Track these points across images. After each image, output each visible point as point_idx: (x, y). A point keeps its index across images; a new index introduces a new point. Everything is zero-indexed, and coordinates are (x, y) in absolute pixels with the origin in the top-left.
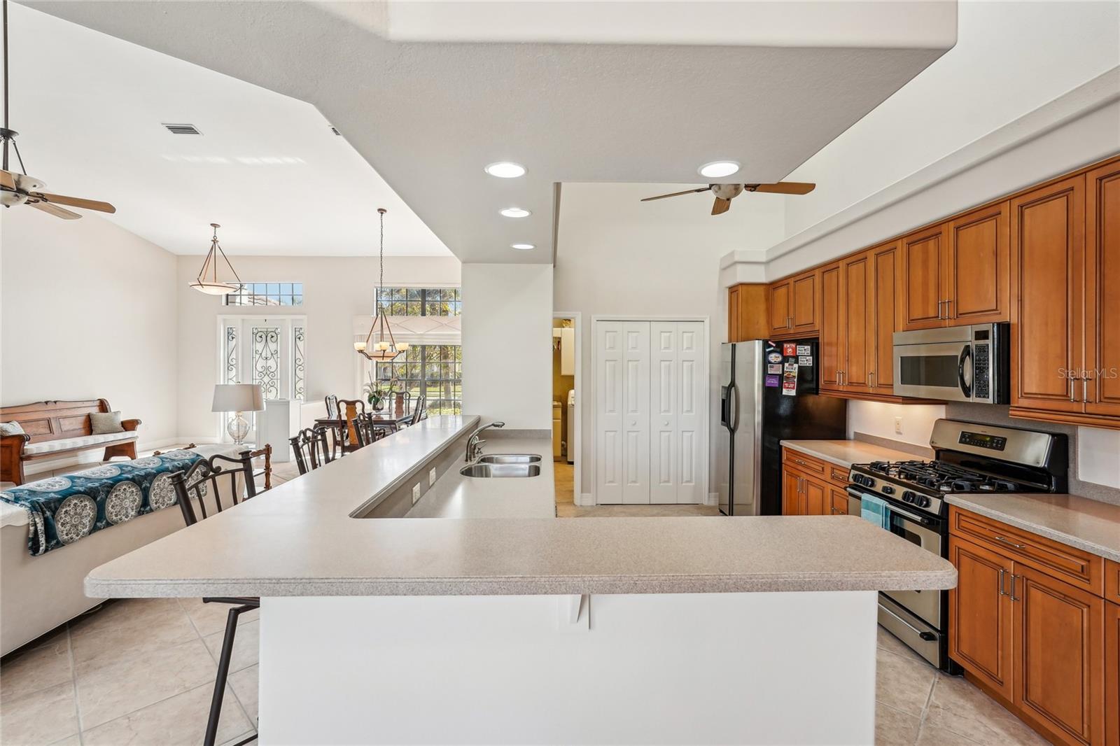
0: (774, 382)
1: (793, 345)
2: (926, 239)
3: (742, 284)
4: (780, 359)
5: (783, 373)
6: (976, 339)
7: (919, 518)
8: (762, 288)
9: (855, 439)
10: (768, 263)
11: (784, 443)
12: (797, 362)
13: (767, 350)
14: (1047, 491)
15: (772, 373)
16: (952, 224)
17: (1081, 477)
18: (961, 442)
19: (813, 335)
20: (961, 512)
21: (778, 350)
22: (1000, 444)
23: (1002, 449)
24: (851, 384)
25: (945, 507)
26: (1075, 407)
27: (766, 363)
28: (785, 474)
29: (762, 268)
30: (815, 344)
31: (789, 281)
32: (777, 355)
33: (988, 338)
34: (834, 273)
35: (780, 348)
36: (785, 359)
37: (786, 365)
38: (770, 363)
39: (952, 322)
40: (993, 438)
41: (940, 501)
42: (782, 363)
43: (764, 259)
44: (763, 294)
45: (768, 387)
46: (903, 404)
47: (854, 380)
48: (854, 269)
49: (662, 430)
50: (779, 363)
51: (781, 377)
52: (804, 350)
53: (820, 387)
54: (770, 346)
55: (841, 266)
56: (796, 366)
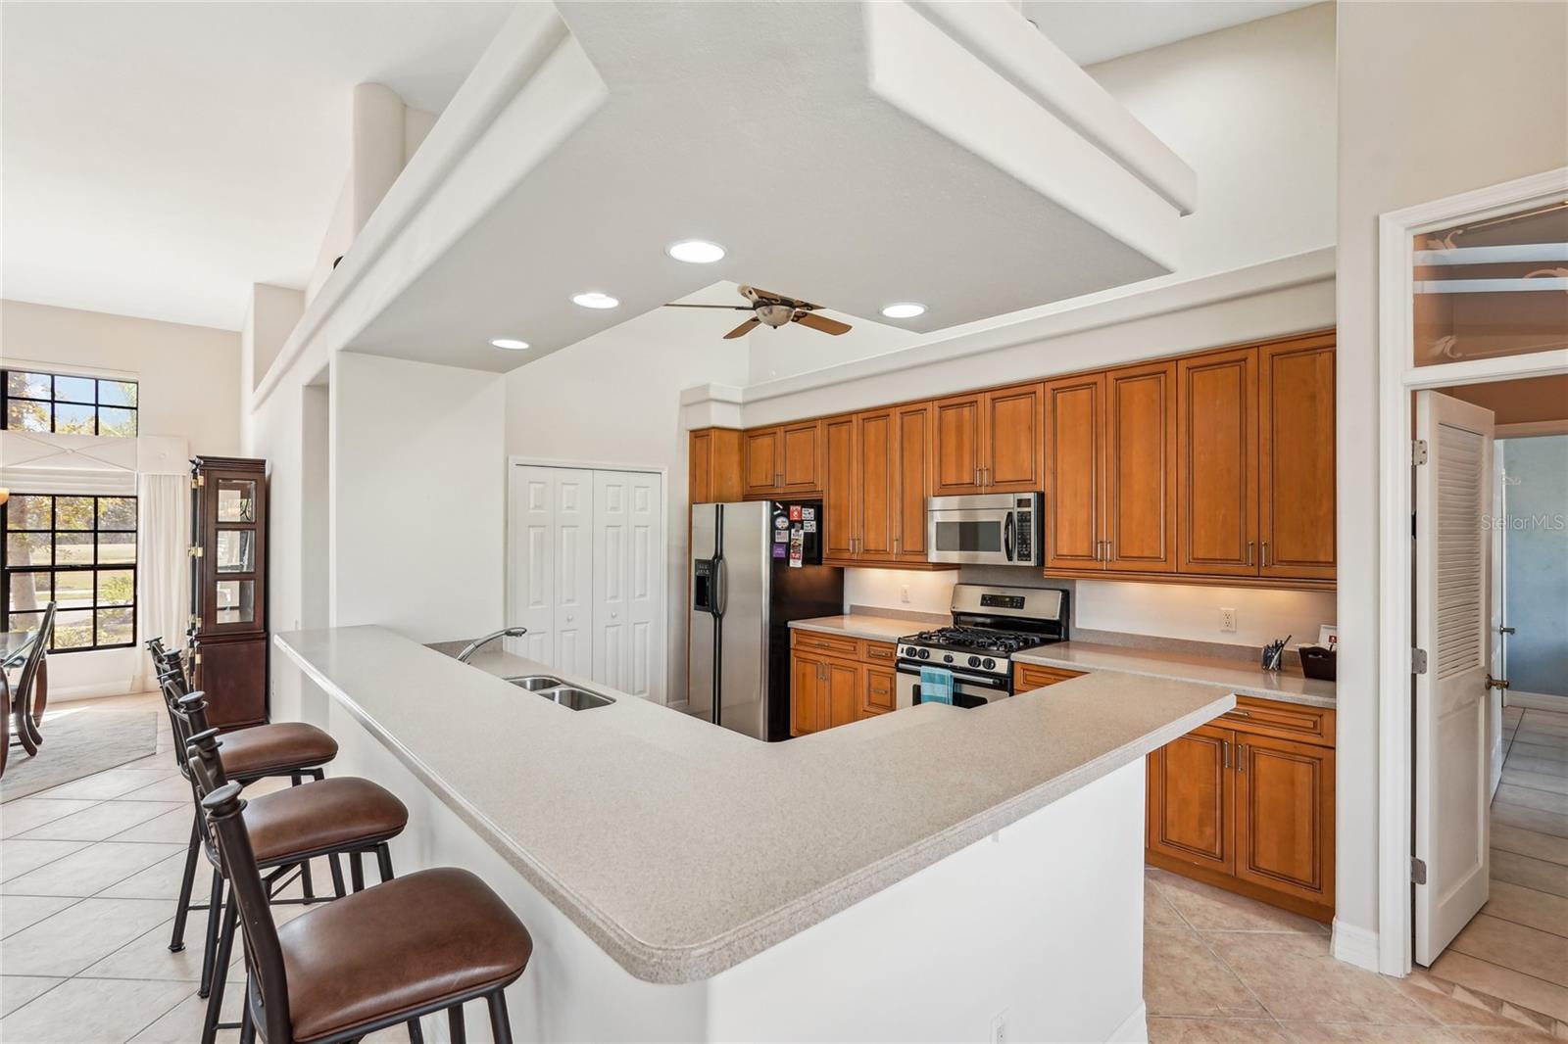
0: (780, 552)
1: (799, 508)
2: (960, 405)
3: (714, 428)
4: (786, 524)
5: (790, 541)
6: (1019, 506)
7: (990, 681)
8: (736, 435)
9: (851, 613)
10: (745, 404)
11: (791, 624)
12: (802, 528)
13: (775, 513)
14: (1059, 640)
15: (780, 541)
16: (988, 395)
17: (1078, 626)
18: (982, 604)
19: (814, 496)
20: (1026, 667)
21: (786, 513)
22: (1019, 603)
23: (1022, 607)
24: (867, 551)
25: (1012, 664)
26: (1098, 565)
27: (773, 528)
28: (793, 661)
29: (737, 409)
30: (818, 507)
31: (777, 430)
32: (784, 519)
33: (1030, 506)
34: (845, 427)
35: (787, 514)
36: (792, 524)
37: (793, 531)
38: (778, 529)
39: (989, 490)
40: (1012, 598)
41: (1007, 661)
42: (789, 528)
43: (740, 399)
44: (736, 442)
45: (776, 558)
46: (934, 570)
47: (872, 547)
48: (872, 426)
49: (609, 624)
50: (786, 529)
51: (788, 546)
52: (809, 514)
53: (824, 556)
54: (778, 508)
55: (854, 422)
56: (802, 532)
